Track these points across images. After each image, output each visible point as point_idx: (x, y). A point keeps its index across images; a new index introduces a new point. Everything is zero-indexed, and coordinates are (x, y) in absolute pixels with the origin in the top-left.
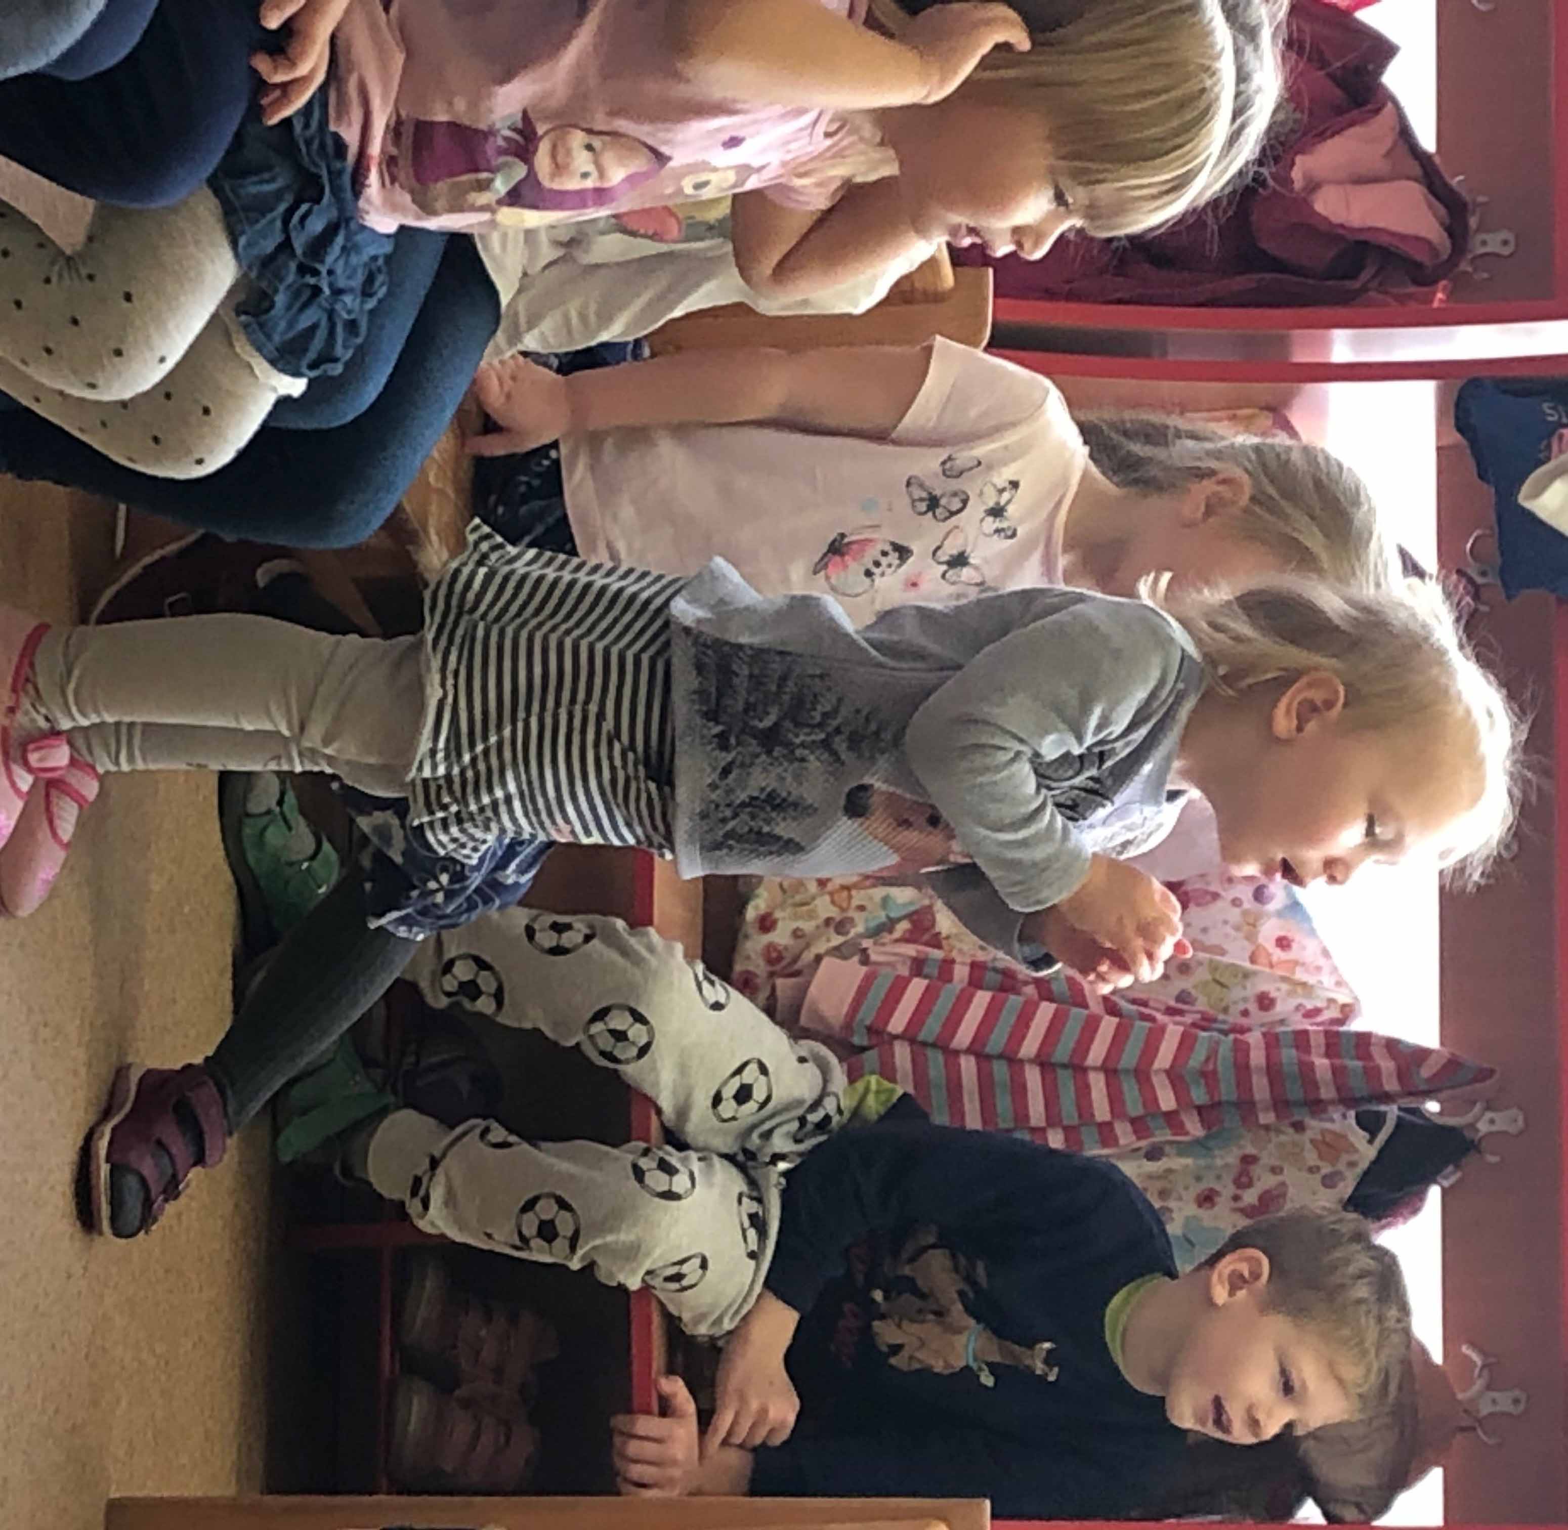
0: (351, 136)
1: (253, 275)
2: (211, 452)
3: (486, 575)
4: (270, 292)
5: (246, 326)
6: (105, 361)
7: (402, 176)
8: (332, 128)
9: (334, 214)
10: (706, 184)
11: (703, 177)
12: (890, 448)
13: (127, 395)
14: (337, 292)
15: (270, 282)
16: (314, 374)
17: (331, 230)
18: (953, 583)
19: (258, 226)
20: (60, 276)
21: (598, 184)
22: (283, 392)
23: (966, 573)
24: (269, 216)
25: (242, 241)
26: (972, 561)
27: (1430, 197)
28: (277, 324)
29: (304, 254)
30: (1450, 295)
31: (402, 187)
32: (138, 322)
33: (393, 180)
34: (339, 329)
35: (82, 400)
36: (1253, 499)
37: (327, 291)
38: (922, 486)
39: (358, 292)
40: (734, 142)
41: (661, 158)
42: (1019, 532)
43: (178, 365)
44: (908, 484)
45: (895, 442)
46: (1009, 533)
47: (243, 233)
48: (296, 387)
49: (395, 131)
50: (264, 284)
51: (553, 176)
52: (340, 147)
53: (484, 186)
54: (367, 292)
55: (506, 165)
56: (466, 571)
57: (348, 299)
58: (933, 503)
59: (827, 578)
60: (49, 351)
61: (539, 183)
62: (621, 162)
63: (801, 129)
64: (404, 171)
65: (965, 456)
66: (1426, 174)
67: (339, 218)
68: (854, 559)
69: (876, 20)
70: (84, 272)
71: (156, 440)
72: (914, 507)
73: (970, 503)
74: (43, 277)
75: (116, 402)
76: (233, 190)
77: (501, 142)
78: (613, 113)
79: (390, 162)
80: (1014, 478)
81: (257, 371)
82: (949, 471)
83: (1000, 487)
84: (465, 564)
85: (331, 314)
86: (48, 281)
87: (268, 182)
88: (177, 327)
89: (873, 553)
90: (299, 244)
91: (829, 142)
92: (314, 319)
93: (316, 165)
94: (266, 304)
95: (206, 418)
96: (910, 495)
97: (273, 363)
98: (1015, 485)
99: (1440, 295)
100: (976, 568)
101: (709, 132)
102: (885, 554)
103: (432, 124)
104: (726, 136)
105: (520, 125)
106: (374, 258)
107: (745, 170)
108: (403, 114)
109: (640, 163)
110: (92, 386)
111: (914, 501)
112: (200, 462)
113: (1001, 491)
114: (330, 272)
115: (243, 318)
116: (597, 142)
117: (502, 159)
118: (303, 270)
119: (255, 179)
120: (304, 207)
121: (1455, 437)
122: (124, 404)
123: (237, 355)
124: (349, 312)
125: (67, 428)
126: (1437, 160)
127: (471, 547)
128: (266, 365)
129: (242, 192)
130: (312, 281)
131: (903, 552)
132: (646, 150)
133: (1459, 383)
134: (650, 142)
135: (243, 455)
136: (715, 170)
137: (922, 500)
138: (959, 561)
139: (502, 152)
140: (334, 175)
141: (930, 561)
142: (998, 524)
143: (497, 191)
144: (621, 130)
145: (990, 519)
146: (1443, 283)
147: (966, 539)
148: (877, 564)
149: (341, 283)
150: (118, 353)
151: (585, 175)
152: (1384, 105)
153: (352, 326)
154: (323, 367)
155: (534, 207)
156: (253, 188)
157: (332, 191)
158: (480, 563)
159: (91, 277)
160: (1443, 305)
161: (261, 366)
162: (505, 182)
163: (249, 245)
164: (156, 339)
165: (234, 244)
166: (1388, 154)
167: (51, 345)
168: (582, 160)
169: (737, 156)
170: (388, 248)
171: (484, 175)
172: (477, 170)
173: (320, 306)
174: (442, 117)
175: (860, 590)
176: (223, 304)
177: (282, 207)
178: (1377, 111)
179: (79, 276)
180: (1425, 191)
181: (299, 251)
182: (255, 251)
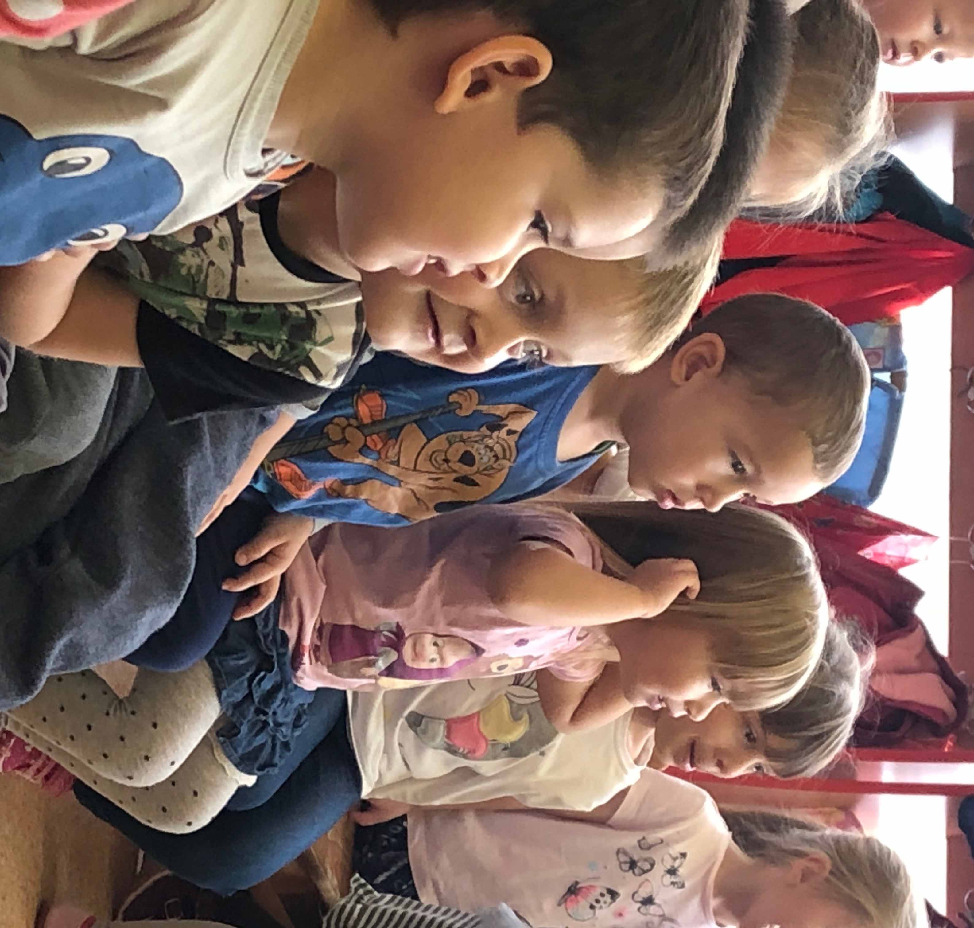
0: (292, 633)
1: (230, 713)
2: (196, 817)
3: (361, 909)
4: (238, 724)
5: (222, 743)
6: (139, 762)
7: (323, 658)
8: (281, 627)
9: (278, 678)
10: (505, 666)
11: (503, 662)
12: (607, 831)
13: (150, 784)
14: (278, 725)
15: (238, 718)
16: (260, 773)
17: (276, 688)
18: (644, 914)
19: (233, 685)
20: (115, 711)
21: (440, 666)
22: (242, 783)
23: (652, 909)
24: (241, 679)
25: (224, 693)
26: (656, 901)
27: (944, 684)
28: (241, 742)
29: (259, 703)
30: (957, 743)
31: (322, 664)
32: (159, 741)
33: (317, 660)
34: (278, 749)
35: (122, 786)
36: (831, 873)
37: (272, 724)
38: (625, 853)
39: (291, 725)
40: (522, 642)
41: (478, 650)
42: (687, 884)
43: (182, 766)
44: (618, 852)
45: (610, 827)
46: (680, 885)
47: (225, 688)
48: (250, 780)
49: (319, 631)
50: (234, 719)
51: (413, 660)
52: (285, 638)
53: (372, 664)
54: (296, 725)
55: (385, 652)
56: (349, 906)
57: (284, 729)
58: (633, 864)
59: (567, 909)
60: (105, 756)
61: (404, 664)
62: (455, 654)
63: (564, 637)
64: (324, 654)
65: (653, 837)
66: (941, 668)
67: (282, 682)
68: (582, 897)
69: (609, 569)
70: (129, 709)
71: (164, 810)
72: (621, 868)
73: (656, 866)
74: (105, 711)
75: (142, 788)
76: (220, 662)
77: (383, 639)
78: (451, 624)
79: (316, 649)
80: (683, 851)
81: (228, 771)
82: (643, 845)
83: (674, 856)
84: (348, 902)
85: (274, 738)
86: (108, 714)
87: (242, 658)
88: (182, 744)
89: (595, 894)
90: (256, 697)
91: (579, 643)
92: (263, 741)
93: (270, 650)
94: (236, 731)
95: (195, 798)
96: (618, 859)
97: (237, 766)
98: (684, 855)
99: (950, 743)
100: (659, 906)
101: (507, 635)
102: (602, 895)
103: (343, 626)
104: (517, 639)
105: (395, 630)
106: (302, 705)
107: (529, 659)
108: (325, 621)
109: (464, 654)
110: (130, 778)
111: (621, 863)
112: (189, 824)
113: (675, 859)
114: (275, 713)
115: (221, 738)
116: (440, 641)
117: (383, 649)
118: (258, 711)
119: (235, 656)
120: (262, 674)
121: (958, 831)
122: (147, 788)
123: (216, 760)
124: (285, 737)
125: (112, 800)
126: (948, 661)
127: (353, 891)
128: (233, 767)
129: (225, 663)
130: (263, 718)
131: (613, 894)
132: (470, 646)
133: (961, 799)
134: (472, 640)
135: (214, 820)
136: (510, 658)
137: (625, 863)
138: (648, 901)
139: (383, 645)
140: (281, 656)
141: (630, 900)
142: (674, 879)
143: (380, 668)
144: (454, 634)
145: (668, 876)
146: (951, 736)
147: (652, 888)
148: (598, 901)
149: (280, 720)
150: (147, 758)
151: (432, 660)
152: (917, 626)
153: (286, 745)
154: (266, 770)
155: (401, 677)
156: (232, 662)
157: (278, 666)
158: (358, 902)
159: (133, 713)
160: (951, 750)
161: (230, 768)
162: (384, 662)
163: (228, 696)
164: (169, 751)
165: (219, 695)
166: (918, 657)
167: (106, 752)
168: (431, 651)
169: (524, 651)
170: (310, 700)
171: (372, 657)
172: (368, 654)
173: (268, 733)
174: (348, 622)
175: (586, 918)
176: (210, 731)
177: (248, 674)
178: (912, 631)
179: (126, 710)
180: (941, 680)
181: (256, 700)
182: (231, 700)
